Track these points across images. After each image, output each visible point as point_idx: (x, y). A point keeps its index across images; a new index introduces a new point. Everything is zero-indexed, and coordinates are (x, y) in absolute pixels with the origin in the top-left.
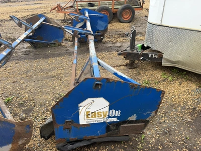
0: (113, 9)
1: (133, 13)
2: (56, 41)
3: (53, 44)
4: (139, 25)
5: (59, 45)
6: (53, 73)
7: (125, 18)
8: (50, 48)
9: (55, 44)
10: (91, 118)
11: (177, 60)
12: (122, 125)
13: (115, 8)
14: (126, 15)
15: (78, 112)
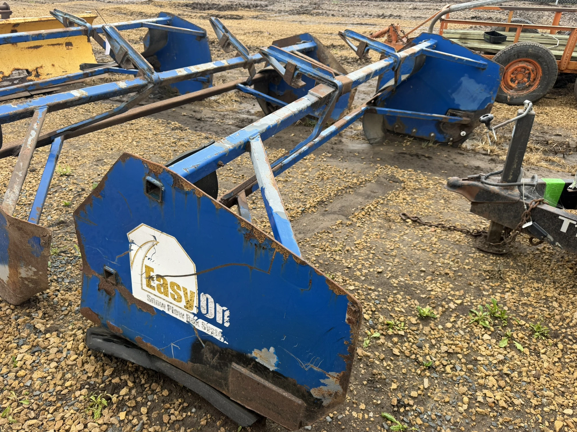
0: (564, 61)
8: (300, 128)
10: (156, 292)
12: (235, 365)
13: (573, 58)
15: (128, 257)
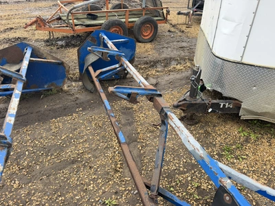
0: (127, 23)
1: (156, 28)
2: (52, 85)
3: (48, 90)
4: (166, 45)
5: (58, 91)
6: (70, 153)
7: (145, 36)
8: (45, 99)
9: (51, 90)
11: (264, 111)
13: (129, 22)
14: (146, 31)
